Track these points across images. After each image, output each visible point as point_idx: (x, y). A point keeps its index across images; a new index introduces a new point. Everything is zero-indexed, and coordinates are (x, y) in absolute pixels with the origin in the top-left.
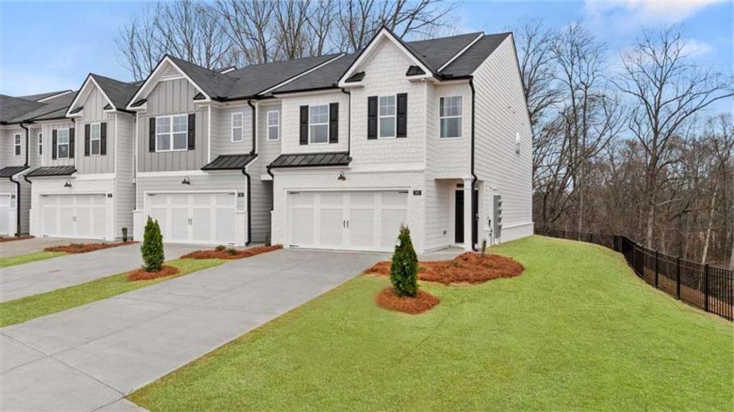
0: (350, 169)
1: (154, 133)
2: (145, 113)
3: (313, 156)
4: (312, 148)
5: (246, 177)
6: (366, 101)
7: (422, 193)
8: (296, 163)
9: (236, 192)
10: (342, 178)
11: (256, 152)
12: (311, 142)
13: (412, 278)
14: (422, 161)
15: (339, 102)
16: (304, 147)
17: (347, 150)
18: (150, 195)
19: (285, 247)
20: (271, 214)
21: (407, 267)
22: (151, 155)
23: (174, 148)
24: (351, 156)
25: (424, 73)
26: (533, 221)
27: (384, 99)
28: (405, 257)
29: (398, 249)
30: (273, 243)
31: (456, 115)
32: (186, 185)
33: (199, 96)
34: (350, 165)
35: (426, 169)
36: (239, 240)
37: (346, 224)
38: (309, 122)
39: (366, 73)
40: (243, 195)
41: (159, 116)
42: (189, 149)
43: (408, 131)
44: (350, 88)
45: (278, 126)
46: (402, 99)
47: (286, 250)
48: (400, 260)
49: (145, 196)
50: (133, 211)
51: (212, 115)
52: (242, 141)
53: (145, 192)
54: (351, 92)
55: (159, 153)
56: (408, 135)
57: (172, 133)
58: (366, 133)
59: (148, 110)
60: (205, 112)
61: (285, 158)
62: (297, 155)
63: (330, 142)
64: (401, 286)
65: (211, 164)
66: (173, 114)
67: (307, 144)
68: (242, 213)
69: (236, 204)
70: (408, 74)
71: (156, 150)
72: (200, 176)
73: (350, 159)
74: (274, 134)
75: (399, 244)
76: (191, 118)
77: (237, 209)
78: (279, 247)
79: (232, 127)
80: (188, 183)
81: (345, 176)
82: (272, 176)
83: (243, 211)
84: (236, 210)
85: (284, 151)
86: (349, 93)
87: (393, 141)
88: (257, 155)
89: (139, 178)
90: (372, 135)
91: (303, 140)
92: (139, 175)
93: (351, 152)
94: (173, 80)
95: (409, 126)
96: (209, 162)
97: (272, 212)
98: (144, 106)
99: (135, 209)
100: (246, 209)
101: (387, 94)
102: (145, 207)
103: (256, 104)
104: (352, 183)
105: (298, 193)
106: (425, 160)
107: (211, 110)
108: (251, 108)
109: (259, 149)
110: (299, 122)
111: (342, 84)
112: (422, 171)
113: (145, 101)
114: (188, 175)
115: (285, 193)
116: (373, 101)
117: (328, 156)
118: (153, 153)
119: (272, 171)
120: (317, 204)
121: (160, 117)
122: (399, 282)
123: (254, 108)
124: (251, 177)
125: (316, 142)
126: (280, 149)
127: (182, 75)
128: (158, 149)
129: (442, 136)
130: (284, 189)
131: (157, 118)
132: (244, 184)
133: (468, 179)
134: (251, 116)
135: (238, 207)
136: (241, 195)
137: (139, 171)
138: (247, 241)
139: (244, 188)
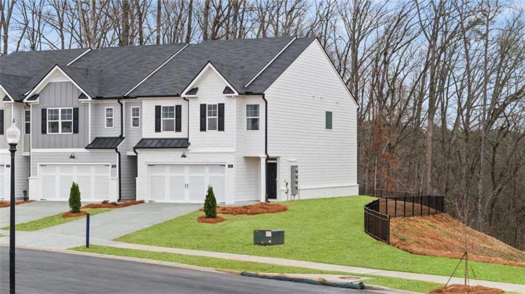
0: (189, 150)
1: (46, 119)
2: (38, 105)
3: (165, 141)
4: (164, 134)
5: (118, 154)
6: (199, 106)
7: (234, 166)
8: (153, 145)
9: (110, 164)
10: (184, 156)
11: (124, 136)
12: (163, 130)
13: (214, 209)
14: (233, 147)
15: (182, 104)
16: (158, 133)
17: (187, 137)
18: (42, 166)
19: (146, 202)
20: (135, 180)
21: (211, 205)
22: (43, 136)
23: (62, 132)
24: (189, 141)
25: (234, 93)
26: (358, 183)
27: (210, 106)
28: (210, 200)
29: (207, 197)
30: (138, 199)
31: (256, 116)
32: (72, 159)
33: (82, 96)
34: (189, 148)
35: (236, 152)
36: (113, 198)
37: (187, 186)
38: (162, 117)
39: (199, 89)
40: (115, 166)
41: (50, 107)
42: (74, 133)
43: (225, 127)
44: (188, 98)
45: (139, 117)
46: (221, 107)
47: (147, 204)
48: (208, 201)
49: (38, 166)
50: (29, 178)
51: (91, 109)
52: (113, 128)
53: (39, 164)
54: (190, 100)
55: (50, 135)
56: (225, 129)
57: (60, 121)
58: (199, 127)
59: (40, 103)
60: (86, 107)
61: (146, 141)
62: (153, 139)
63: (176, 131)
64: (208, 213)
65: (92, 144)
66: (61, 107)
67: (160, 131)
68: (115, 179)
69: (110, 173)
70: (224, 93)
71: (48, 133)
72: (83, 152)
73: (189, 144)
74: (136, 123)
75: (207, 194)
76: (75, 110)
77: (112, 177)
78: (142, 202)
79: (106, 118)
80: (74, 158)
81: (186, 155)
82: (137, 153)
83: (116, 178)
84: (110, 177)
85: (145, 136)
86: (188, 101)
87: (216, 133)
88: (124, 138)
89: (32, 153)
90: (203, 128)
91: (158, 129)
92: (32, 150)
93: (189, 139)
94: (61, 82)
95: (226, 124)
96: (90, 143)
97: (136, 178)
98: (38, 100)
99: (30, 176)
100: (118, 176)
101: (212, 103)
102: (38, 175)
103: (123, 102)
104: (190, 159)
105: (154, 165)
106: (235, 145)
107: (91, 105)
108: (120, 105)
109: (126, 134)
110: (154, 117)
111: (183, 95)
112: (233, 153)
113: (38, 95)
114: (73, 151)
115: (146, 165)
116: (203, 107)
117: (174, 141)
118: (45, 135)
119: (137, 150)
120: (167, 173)
121: (50, 109)
122: (208, 211)
123: (122, 105)
124: (121, 154)
125: (167, 130)
126: (141, 134)
127: (68, 79)
128: (49, 132)
129: (248, 129)
130: (145, 163)
131: (48, 109)
132: (116, 159)
133: (263, 157)
134: (120, 110)
135: (112, 174)
136: (114, 166)
137: (32, 148)
138: (118, 198)
139: (116, 162)
